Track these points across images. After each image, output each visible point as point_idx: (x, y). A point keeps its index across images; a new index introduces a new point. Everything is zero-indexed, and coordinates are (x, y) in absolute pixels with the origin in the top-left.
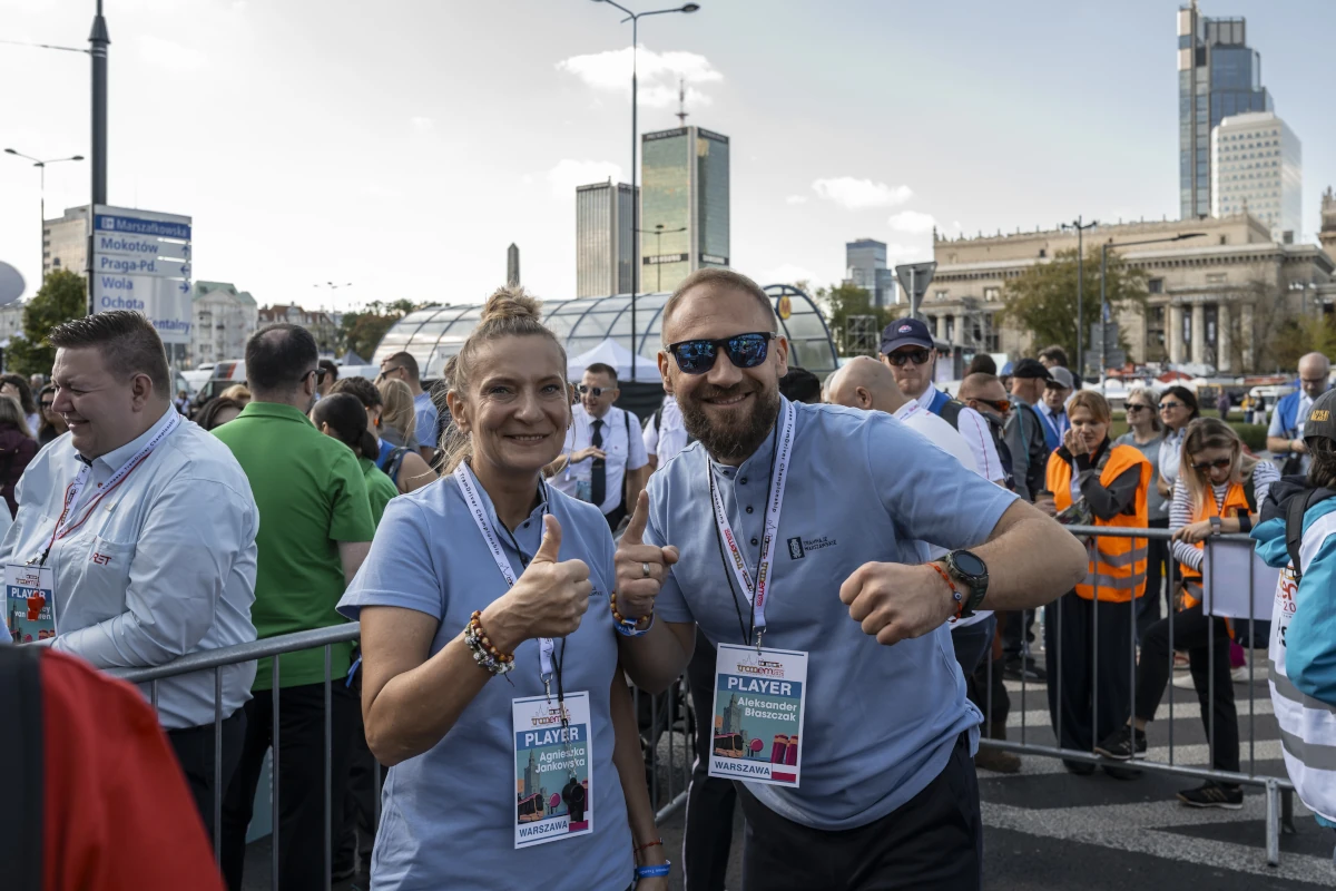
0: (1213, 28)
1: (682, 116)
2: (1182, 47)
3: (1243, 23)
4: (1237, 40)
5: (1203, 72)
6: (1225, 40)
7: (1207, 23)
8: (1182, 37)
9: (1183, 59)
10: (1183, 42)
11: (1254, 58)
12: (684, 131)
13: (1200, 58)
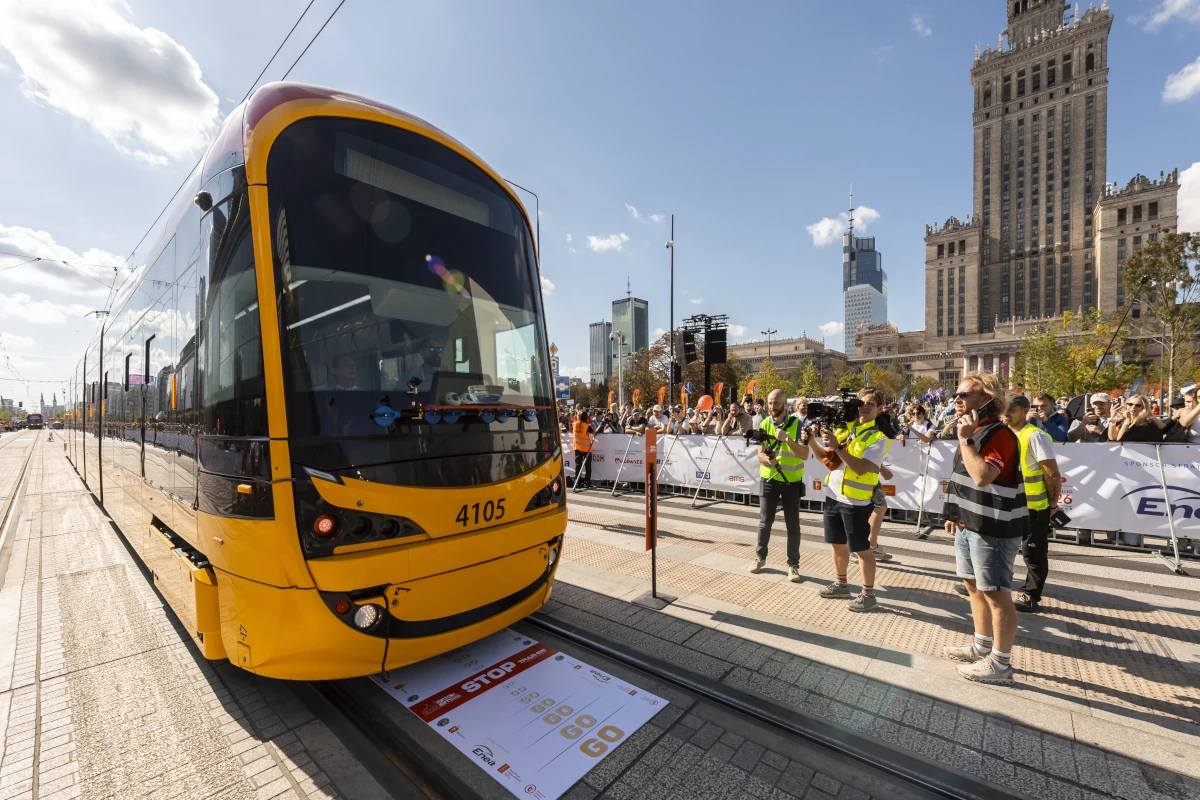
0: (860, 242)
1: (629, 293)
2: (845, 252)
3: (874, 239)
4: (871, 247)
5: (854, 263)
6: (865, 248)
7: (857, 240)
8: (845, 247)
9: (845, 258)
10: (846, 250)
11: (878, 256)
12: (629, 299)
13: (852, 257)
